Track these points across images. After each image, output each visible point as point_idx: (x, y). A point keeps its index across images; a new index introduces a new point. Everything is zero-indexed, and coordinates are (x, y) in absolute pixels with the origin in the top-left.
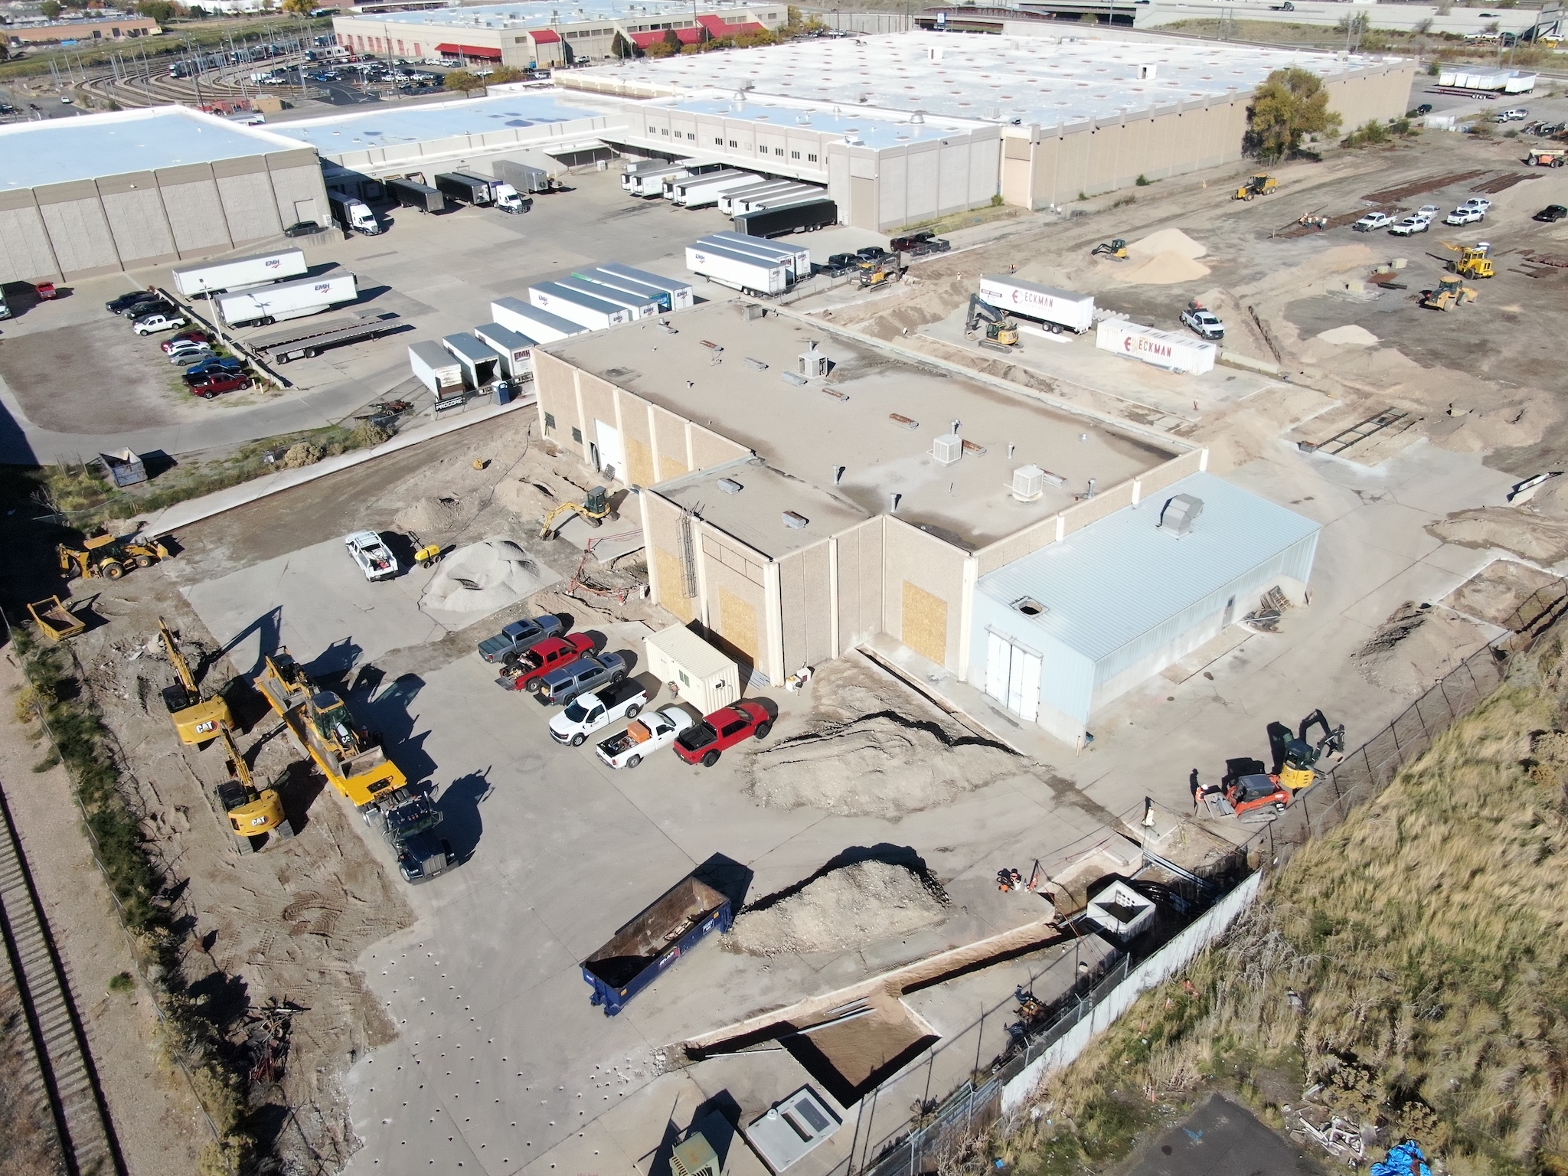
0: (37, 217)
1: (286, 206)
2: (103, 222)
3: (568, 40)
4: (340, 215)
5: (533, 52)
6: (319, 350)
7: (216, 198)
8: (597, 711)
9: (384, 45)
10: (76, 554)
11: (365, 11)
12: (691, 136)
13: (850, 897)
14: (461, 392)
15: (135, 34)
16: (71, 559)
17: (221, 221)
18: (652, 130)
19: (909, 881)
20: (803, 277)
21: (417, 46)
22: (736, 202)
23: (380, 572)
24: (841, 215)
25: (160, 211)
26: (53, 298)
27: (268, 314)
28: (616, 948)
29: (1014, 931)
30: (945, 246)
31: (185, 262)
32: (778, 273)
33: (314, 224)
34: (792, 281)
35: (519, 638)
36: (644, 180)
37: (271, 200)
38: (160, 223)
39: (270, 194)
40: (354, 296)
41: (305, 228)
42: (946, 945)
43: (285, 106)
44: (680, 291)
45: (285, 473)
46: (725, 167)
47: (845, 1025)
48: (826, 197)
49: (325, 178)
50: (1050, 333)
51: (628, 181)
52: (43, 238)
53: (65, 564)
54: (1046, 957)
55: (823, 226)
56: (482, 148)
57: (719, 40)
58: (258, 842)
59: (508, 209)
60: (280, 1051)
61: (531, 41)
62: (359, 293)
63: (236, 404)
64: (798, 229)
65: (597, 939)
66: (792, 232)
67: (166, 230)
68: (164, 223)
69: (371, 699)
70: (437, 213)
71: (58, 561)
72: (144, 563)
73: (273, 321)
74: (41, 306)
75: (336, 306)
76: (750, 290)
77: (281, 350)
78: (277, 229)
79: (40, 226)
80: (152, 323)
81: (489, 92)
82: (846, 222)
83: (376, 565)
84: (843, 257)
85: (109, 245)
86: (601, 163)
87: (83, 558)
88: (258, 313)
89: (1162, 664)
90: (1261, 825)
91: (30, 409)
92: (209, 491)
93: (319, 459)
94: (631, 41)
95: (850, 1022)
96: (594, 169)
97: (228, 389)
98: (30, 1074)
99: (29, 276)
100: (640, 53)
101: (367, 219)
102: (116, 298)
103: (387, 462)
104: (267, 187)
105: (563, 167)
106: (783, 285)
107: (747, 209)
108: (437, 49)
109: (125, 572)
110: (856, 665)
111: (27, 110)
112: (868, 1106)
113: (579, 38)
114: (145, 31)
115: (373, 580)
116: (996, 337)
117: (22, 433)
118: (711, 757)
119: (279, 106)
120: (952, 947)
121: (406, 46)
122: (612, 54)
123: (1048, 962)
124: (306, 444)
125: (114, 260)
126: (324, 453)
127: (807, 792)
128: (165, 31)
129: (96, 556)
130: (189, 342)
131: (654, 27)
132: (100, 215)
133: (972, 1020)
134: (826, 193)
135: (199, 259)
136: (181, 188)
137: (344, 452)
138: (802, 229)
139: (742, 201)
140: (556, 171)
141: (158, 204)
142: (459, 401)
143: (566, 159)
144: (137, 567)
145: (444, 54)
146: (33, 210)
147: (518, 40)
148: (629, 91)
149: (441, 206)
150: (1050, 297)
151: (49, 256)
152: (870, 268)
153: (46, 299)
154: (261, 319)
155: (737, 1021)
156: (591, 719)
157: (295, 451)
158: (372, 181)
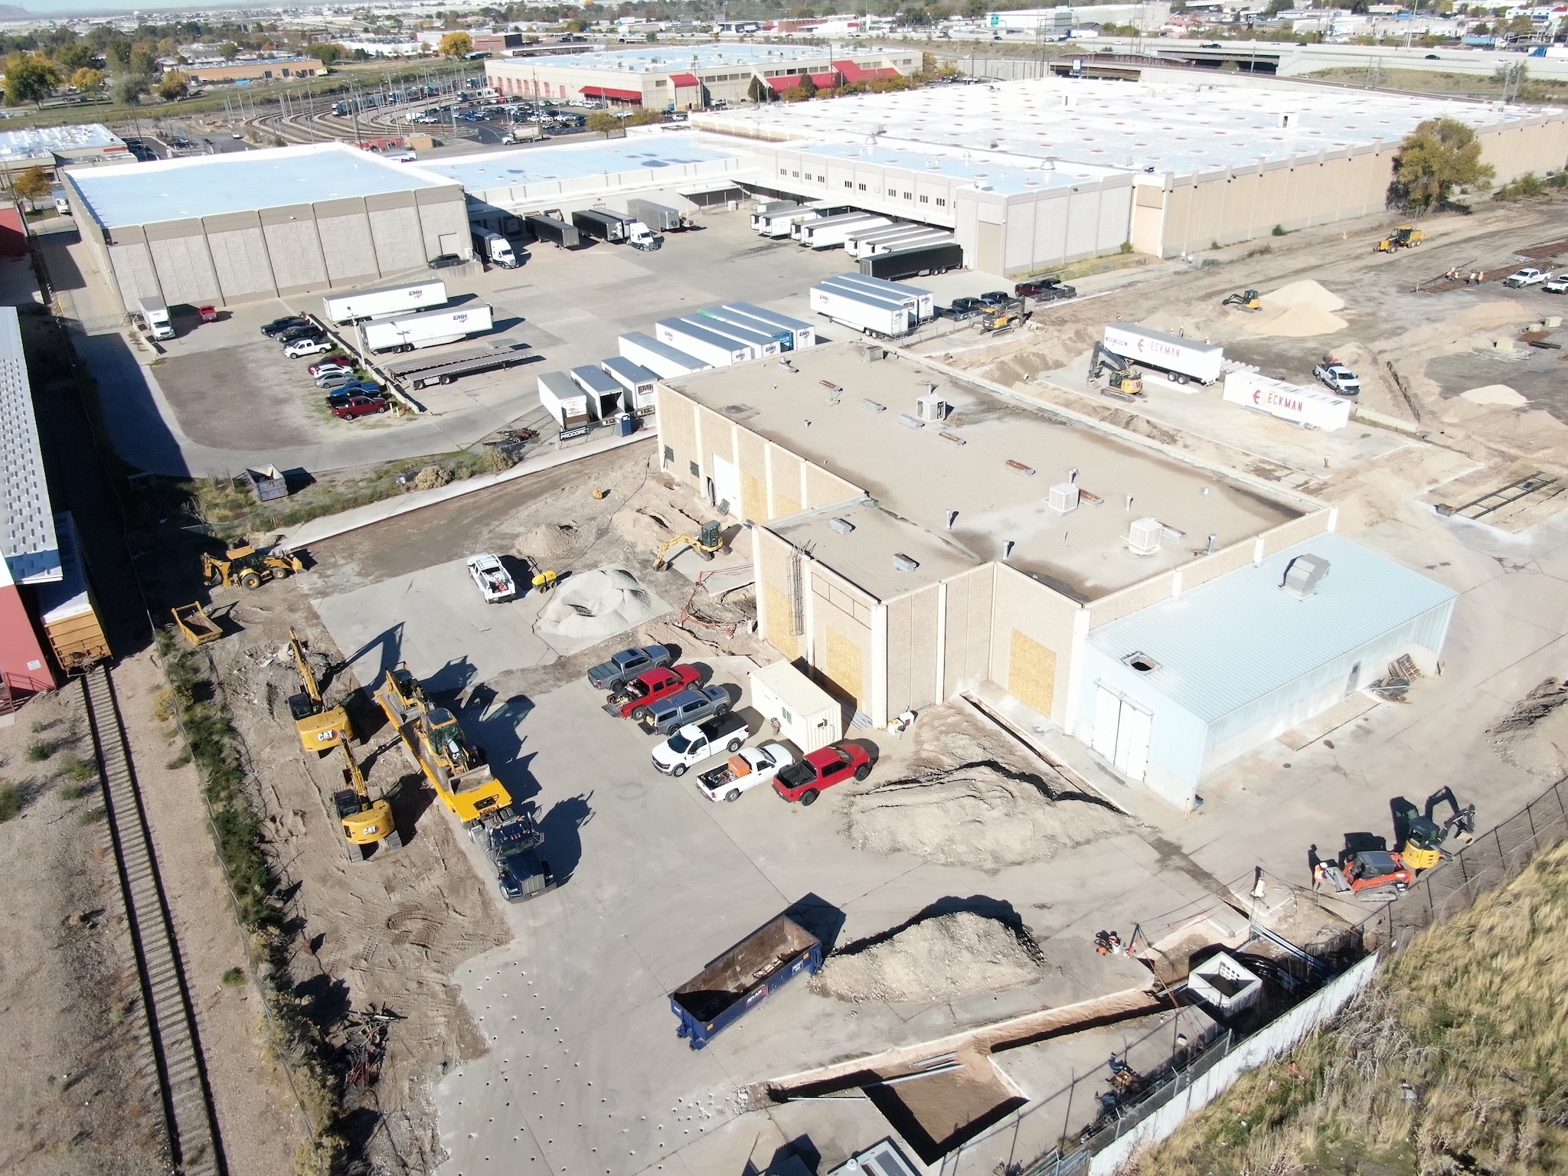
0: (203, 244)
1: (431, 239)
2: (263, 251)
3: (706, 84)
4: (481, 249)
5: (672, 95)
6: (454, 378)
7: (367, 231)
8: (699, 744)
9: (532, 87)
10: (218, 563)
11: (516, 55)
12: (821, 179)
13: (942, 948)
14: (585, 423)
15: (303, 74)
16: (214, 567)
17: (371, 253)
18: (784, 172)
19: (1003, 935)
20: (925, 320)
21: (562, 88)
22: (862, 244)
23: (498, 595)
24: (967, 259)
25: (316, 242)
26: (214, 321)
27: (408, 341)
28: (705, 981)
29: (1111, 996)
30: (1071, 292)
31: (335, 290)
32: (900, 315)
33: (456, 256)
34: (914, 324)
35: (627, 666)
36: (773, 221)
37: (418, 234)
38: (314, 253)
39: (417, 227)
40: (490, 326)
41: (447, 261)
42: (1039, 1005)
43: (436, 144)
44: (803, 330)
45: (415, 494)
46: (853, 209)
47: (931, 1079)
48: (952, 241)
49: (469, 212)
50: (1176, 383)
51: (757, 221)
52: (209, 264)
53: (208, 573)
54: (1142, 1026)
55: (948, 269)
56: (619, 187)
57: (853, 85)
58: (368, 850)
59: (639, 246)
60: (376, 1057)
61: (671, 84)
62: (494, 324)
63: (373, 427)
64: (922, 272)
65: (687, 971)
66: (916, 275)
67: (320, 259)
68: (319, 252)
69: (482, 718)
70: (572, 248)
71: (202, 569)
72: (280, 575)
73: (413, 349)
74: (203, 327)
75: (472, 336)
76: (872, 331)
77: (418, 376)
78: (421, 261)
79: (206, 252)
80: (302, 346)
81: (628, 133)
82: (971, 267)
83: (494, 587)
84: (966, 301)
85: (268, 272)
86: (732, 203)
87: (225, 567)
88: (399, 341)
89: (1279, 729)
90: (1380, 905)
91: (185, 425)
92: (344, 509)
93: (447, 482)
94: (767, 85)
95: (936, 1076)
96: (725, 209)
97: (366, 413)
98: (145, 1059)
99: (194, 299)
100: (775, 97)
101: (506, 253)
102: (270, 322)
103: (511, 488)
104: (415, 221)
105: (695, 206)
106: (905, 328)
107: (873, 251)
108: (581, 91)
109: (262, 583)
110: (960, 712)
111: (201, 143)
112: (950, 1164)
113: (717, 82)
114: (312, 72)
115: (491, 602)
116: (1119, 386)
117: (177, 447)
118: (810, 796)
119: (431, 143)
120: (1045, 1008)
121: (551, 89)
122: (748, 98)
123: (1145, 1032)
124: (436, 468)
125: (271, 287)
126: (452, 477)
127: (904, 838)
128: (330, 72)
129: (237, 566)
130: (333, 366)
131: (790, 72)
132: (261, 244)
133: (1062, 1085)
134: (953, 237)
135: (348, 287)
136: (336, 220)
137: (471, 476)
138: (927, 272)
139: (868, 243)
140: (688, 210)
141: (314, 235)
142: (583, 432)
143: (698, 199)
144: (273, 578)
145: (587, 96)
146: (201, 238)
147: (659, 83)
148: (762, 134)
149: (576, 242)
150: (1177, 347)
151: (213, 282)
152: (993, 313)
153: (208, 321)
154: (401, 346)
155: (821, 1065)
156: (693, 751)
157: (426, 474)
158: (512, 217)
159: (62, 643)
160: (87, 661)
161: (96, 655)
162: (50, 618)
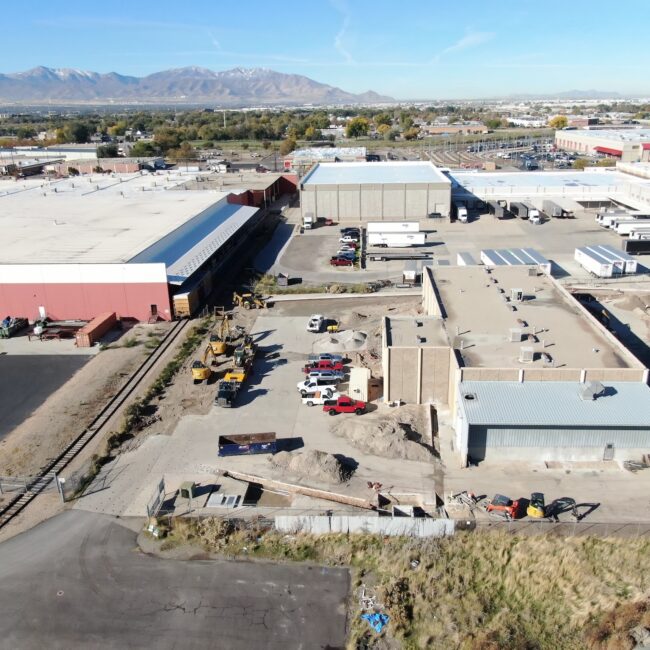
0: (336, 195)
1: (431, 205)
2: (359, 201)
6: (388, 259)
7: (404, 198)
10: (239, 297)
15: (476, 133)
21: (587, 147)
22: (636, 234)
23: (311, 329)
25: (381, 200)
26: (330, 225)
33: (441, 214)
36: (605, 218)
37: (426, 202)
39: (426, 199)
40: (424, 244)
41: (436, 215)
42: (328, 490)
43: (498, 168)
45: (326, 294)
51: (598, 217)
52: (336, 203)
59: (532, 221)
60: (146, 425)
61: (641, 148)
63: (339, 270)
67: (381, 207)
68: (381, 204)
69: (267, 362)
70: (500, 218)
71: (233, 298)
73: (386, 246)
74: (324, 227)
75: (414, 246)
78: (425, 214)
79: (336, 198)
80: (346, 238)
83: (312, 325)
85: (359, 209)
88: (382, 242)
91: (283, 258)
92: (299, 293)
93: (341, 293)
96: (598, 211)
97: (342, 265)
101: (464, 216)
102: (344, 228)
104: (426, 196)
108: (594, 149)
109: (251, 308)
110: (421, 409)
115: (307, 330)
117: (273, 263)
118: (334, 412)
119: (494, 167)
124: (339, 286)
125: (358, 216)
126: (345, 291)
129: (244, 299)
130: (349, 247)
132: (358, 198)
136: (391, 192)
137: (352, 293)
139: (641, 234)
141: (381, 197)
142: (408, 286)
143: (584, 204)
144: (255, 308)
145: (598, 151)
147: (634, 147)
151: (336, 211)
153: (327, 225)
154: (383, 245)
156: (310, 386)
157: (334, 288)
158: (480, 201)
159: (177, 307)
160: (182, 315)
161: (185, 314)
162: (176, 297)
